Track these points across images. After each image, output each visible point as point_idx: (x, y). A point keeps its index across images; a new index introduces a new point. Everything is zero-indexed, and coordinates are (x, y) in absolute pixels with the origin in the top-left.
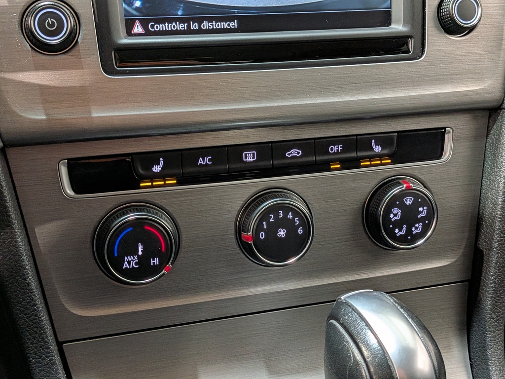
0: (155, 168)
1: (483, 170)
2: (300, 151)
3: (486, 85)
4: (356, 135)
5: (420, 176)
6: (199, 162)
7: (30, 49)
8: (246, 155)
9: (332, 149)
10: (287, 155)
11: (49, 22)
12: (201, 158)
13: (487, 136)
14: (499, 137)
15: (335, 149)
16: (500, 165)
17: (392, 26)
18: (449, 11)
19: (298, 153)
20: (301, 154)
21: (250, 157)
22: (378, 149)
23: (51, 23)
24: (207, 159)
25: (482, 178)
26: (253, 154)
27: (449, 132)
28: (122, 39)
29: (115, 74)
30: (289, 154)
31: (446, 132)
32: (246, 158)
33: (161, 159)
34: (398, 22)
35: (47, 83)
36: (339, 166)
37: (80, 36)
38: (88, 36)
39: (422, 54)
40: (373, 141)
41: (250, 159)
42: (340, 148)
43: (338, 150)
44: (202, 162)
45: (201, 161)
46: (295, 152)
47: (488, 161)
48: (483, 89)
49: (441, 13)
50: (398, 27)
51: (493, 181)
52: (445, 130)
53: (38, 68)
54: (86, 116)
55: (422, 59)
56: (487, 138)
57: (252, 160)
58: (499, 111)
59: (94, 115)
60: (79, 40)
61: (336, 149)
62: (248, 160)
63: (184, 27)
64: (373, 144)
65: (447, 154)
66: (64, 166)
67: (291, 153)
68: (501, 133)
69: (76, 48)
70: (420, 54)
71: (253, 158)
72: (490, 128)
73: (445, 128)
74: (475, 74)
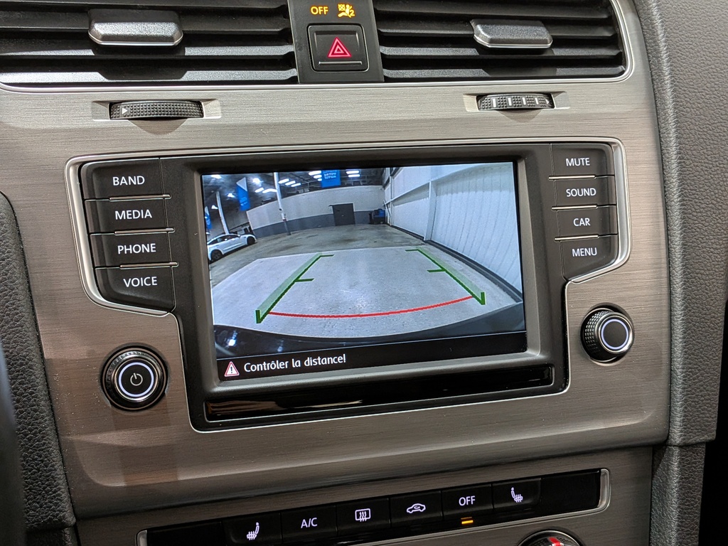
0: (249, 534)
1: (651, 519)
2: (424, 506)
3: (646, 418)
4: (492, 483)
5: (572, 530)
6: (303, 525)
7: (110, 405)
8: (358, 513)
9: (462, 501)
10: (408, 511)
11: (134, 377)
12: (304, 520)
13: (653, 477)
14: (667, 479)
15: (466, 500)
16: (670, 515)
17: (529, 352)
18: (594, 336)
19: (422, 508)
20: (424, 509)
21: (363, 516)
22: (518, 499)
23: (136, 378)
24: (311, 521)
25: (650, 529)
26: (367, 512)
27: (606, 474)
28: (215, 387)
29: (207, 428)
30: (410, 510)
31: (602, 474)
32: (358, 517)
33: (257, 524)
34: (534, 348)
35: (127, 444)
36: (472, 521)
37: (167, 388)
38: (177, 386)
39: (566, 385)
40: (513, 489)
41: (363, 518)
42: (472, 500)
43: (470, 502)
44: (306, 525)
45: (304, 524)
46: (417, 508)
47: (656, 508)
48: (642, 423)
49: (585, 336)
50: (534, 354)
51: (664, 534)
52: (600, 472)
53: (118, 427)
54: (172, 480)
55: (565, 391)
56: (652, 479)
57: (366, 519)
58: (664, 447)
59: (181, 478)
60: (166, 392)
61: (468, 501)
62: (360, 519)
63: (285, 366)
64: (513, 492)
65: (604, 503)
66: (143, 537)
67: (413, 509)
68: (668, 475)
69: (163, 401)
70: (563, 385)
71: (367, 516)
72: (655, 467)
73: (600, 469)
74: (632, 406)
